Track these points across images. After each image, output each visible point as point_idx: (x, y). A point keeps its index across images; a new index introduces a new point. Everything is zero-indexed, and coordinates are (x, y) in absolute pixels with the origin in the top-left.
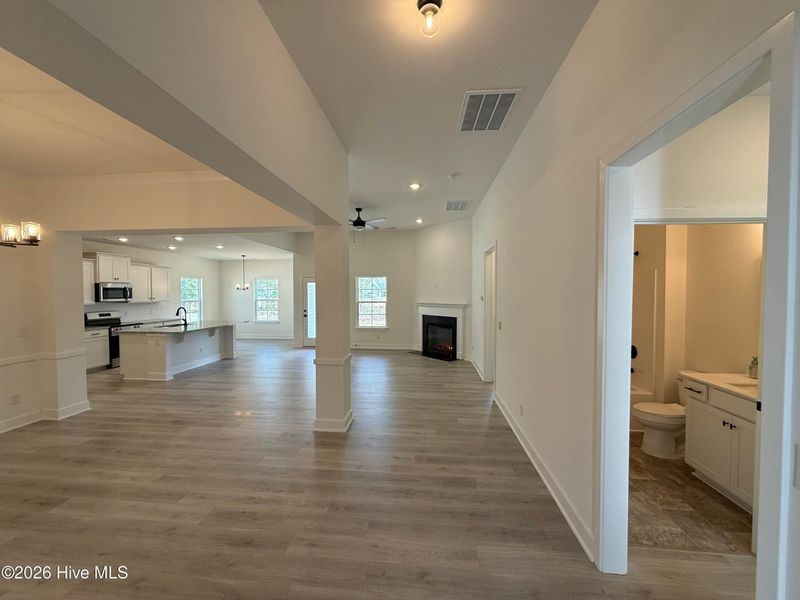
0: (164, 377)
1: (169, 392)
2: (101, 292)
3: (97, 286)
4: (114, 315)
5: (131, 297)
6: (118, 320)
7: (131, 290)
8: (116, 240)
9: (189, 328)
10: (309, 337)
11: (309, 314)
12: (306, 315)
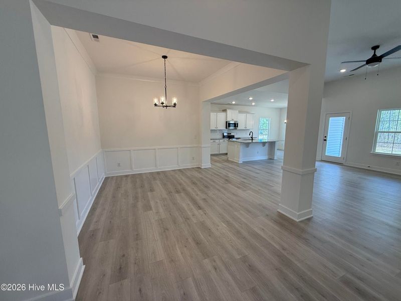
0: (239, 161)
1: (238, 169)
2: (228, 125)
3: (226, 122)
4: (232, 134)
5: (237, 127)
6: (234, 136)
7: (237, 124)
8: (231, 103)
9: (254, 141)
10: (326, 154)
11: (328, 139)
12: (325, 140)
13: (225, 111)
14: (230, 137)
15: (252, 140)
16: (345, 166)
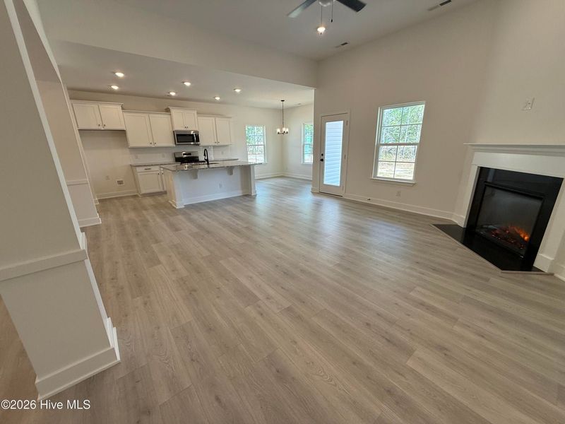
0: (176, 205)
2: (176, 137)
3: (173, 132)
4: (193, 154)
5: (198, 140)
6: (196, 158)
7: (197, 136)
10: (325, 183)
11: (326, 158)
12: (322, 160)
13: (168, 110)
14: (192, 159)
15: (208, 164)
16: (345, 200)
